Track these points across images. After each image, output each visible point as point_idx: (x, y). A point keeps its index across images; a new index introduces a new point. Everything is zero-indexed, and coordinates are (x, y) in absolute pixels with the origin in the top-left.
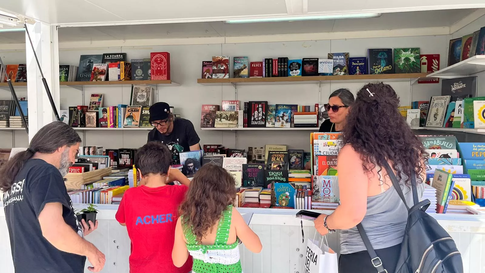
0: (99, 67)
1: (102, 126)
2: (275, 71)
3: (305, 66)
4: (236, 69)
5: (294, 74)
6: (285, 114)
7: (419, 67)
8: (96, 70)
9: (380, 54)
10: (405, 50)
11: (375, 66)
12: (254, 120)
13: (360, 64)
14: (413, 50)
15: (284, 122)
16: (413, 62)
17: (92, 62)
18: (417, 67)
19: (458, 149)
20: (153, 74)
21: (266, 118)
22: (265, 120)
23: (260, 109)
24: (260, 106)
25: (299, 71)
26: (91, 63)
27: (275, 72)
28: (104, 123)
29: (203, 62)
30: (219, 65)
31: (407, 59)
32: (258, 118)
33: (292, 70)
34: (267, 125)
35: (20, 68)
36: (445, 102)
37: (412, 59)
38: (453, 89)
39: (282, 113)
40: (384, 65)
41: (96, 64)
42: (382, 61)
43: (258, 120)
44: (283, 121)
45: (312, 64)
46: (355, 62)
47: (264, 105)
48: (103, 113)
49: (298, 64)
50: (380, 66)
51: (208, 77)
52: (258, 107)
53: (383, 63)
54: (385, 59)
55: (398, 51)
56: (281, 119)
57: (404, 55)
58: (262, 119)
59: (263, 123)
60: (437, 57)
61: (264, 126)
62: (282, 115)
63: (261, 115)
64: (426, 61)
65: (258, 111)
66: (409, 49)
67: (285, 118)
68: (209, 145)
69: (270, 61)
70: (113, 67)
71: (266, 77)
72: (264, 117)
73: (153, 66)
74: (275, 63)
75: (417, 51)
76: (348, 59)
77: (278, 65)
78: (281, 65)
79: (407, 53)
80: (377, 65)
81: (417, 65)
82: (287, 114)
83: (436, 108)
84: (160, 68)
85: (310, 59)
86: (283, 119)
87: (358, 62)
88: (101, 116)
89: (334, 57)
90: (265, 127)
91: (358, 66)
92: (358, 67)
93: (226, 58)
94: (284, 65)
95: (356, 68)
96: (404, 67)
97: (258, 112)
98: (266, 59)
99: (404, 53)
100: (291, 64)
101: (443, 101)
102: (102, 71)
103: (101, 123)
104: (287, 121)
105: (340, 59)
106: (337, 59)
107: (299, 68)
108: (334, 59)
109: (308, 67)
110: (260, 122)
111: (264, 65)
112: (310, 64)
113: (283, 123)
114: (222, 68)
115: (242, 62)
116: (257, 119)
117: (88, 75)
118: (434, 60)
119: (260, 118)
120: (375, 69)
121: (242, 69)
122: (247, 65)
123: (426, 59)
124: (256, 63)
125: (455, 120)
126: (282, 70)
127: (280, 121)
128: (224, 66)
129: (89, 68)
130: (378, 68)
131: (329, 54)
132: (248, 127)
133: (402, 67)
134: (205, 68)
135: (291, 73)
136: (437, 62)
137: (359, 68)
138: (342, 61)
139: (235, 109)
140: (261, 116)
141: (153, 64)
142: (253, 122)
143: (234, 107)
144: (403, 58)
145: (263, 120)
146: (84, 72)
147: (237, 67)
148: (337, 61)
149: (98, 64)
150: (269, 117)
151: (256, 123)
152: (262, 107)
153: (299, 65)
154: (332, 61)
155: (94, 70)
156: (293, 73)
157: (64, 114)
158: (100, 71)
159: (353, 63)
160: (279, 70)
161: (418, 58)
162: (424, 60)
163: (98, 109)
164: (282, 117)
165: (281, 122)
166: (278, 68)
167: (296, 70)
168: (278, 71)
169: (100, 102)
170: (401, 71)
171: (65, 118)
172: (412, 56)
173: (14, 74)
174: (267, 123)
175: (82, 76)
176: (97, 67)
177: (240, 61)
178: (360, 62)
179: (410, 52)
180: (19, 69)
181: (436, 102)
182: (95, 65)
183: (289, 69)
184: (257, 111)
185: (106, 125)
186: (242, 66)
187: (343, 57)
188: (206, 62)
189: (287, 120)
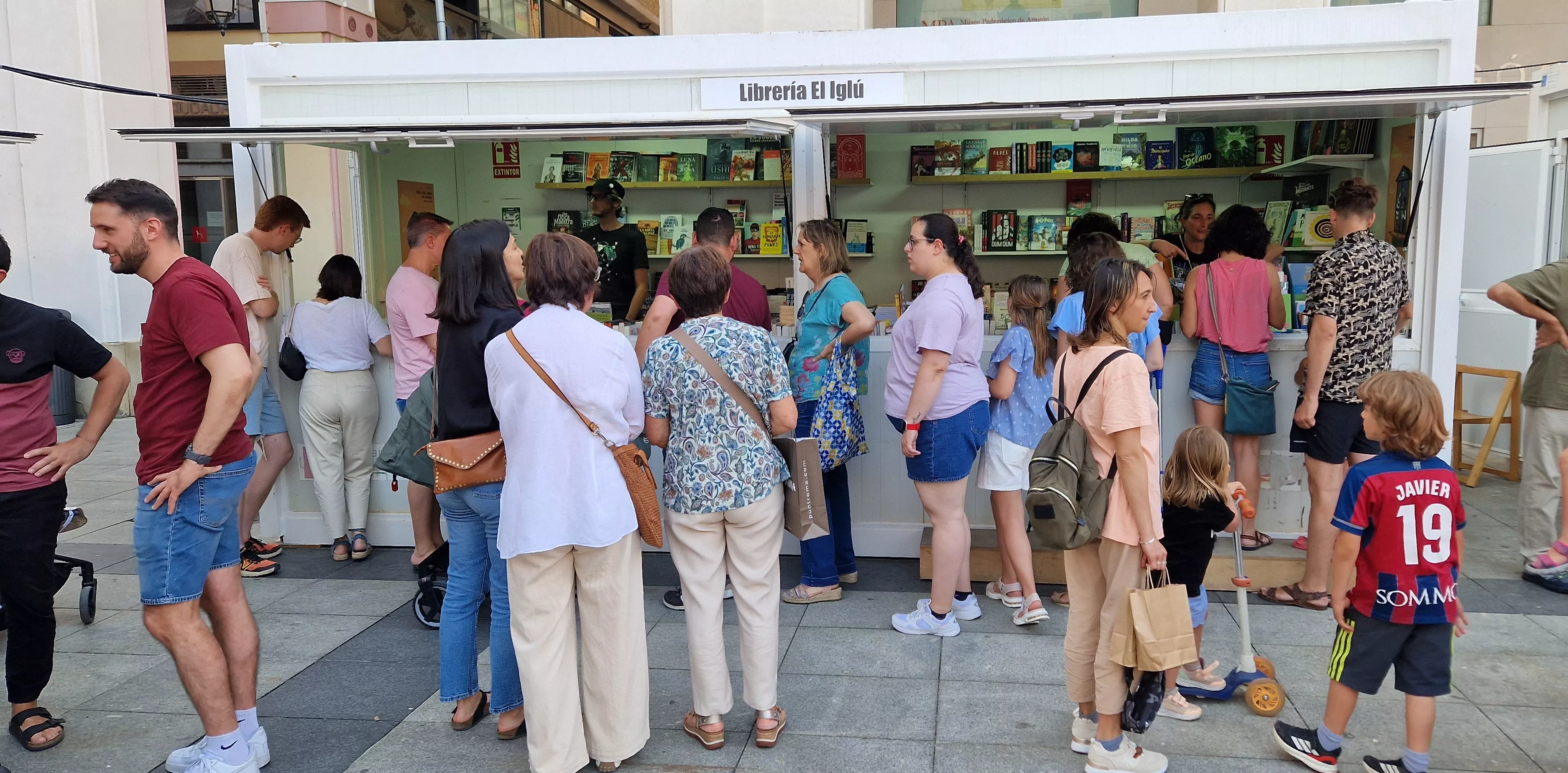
0: (742, 156)
1: (750, 252)
2: (1032, 162)
3: (1078, 154)
4: (968, 158)
5: (1061, 168)
6: (1046, 229)
7: (1253, 155)
8: (738, 160)
9: (1194, 135)
10: (1232, 129)
11: (1186, 154)
12: (997, 240)
13: (1164, 151)
14: (1244, 129)
15: (1046, 241)
16: (1244, 147)
17: (729, 148)
18: (1249, 155)
19: (1286, 271)
20: (841, 169)
21: (1015, 235)
22: (1014, 240)
23: (1006, 223)
24: (1005, 217)
25: (1069, 163)
26: (727, 148)
27: (1032, 165)
28: (753, 247)
29: (912, 147)
30: (945, 154)
31: (1235, 144)
32: (1002, 236)
33: (1058, 161)
34: (1018, 247)
35: (614, 157)
36: (1285, 210)
37: (1243, 143)
38: (1298, 191)
39: (1042, 228)
40: (1200, 152)
41: (738, 151)
42: (1197, 147)
43: (1003, 240)
44: (1044, 240)
45: (1089, 151)
46: (1156, 148)
47: (1012, 216)
48: (752, 232)
49: (1066, 150)
50: (1193, 154)
51: (922, 171)
52: (1003, 219)
53: (1199, 149)
54: (1201, 143)
55: (1222, 131)
56: (1040, 237)
57: (1230, 137)
58: (1009, 239)
59: (1010, 244)
60: (1280, 139)
61: (1013, 249)
62: (1042, 232)
63: (1007, 231)
64: (1264, 146)
65: (1002, 225)
66: (1239, 127)
67: (1047, 236)
68: (921, 281)
69: (1025, 147)
70: (772, 157)
71: (1017, 172)
72: (1012, 235)
73: (841, 157)
74: (1032, 149)
75: (1250, 131)
76: (1144, 142)
77: (1037, 154)
78: (1041, 154)
79: (1236, 133)
80: (1190, 153)
81: (1250, 153)
82: (1050, 230)
83: (1274, 218)
84: (853, 159)
85: (1086, 142)
86: (1043, 238)
87: (1161, 147)
88: (749, 235)
89: (1123, 140)
90: (1015, 250)
91: (1161, 154)
92: (1160, 157)
93: (957, 144)
94: (1046, 154)
95: (1157, 158)
96: (1230, 156)
97: (1003, 228)
98: (1017, 144)
99: (1230, 133)
100: (1057, 151)
101: (1283, 209)
102: (749, 163)
103: (749, 247)
104: (1050, 241)
105: (1132, 143)
106: (1128, 143)
107: (1069, 158)
108: (1123, 143)
109: (1083, 157)
110: (1006, 243)
111: (1014, 152)
112: (1086, 152)
113: (1043, 243)
114: (951, 159)
115: (978, 147)
116: (1000, 238)
117: (724, 168)
118: (1276, 145)
119: (1005, 237)
120: (1186, 159)
121: (978, 159)
122: (986, 153)
123: (1264, 142)
124: (999, 149)
125: (1296, 236)
126: (1044, 160)
127: (1039, 240)
128: (954, 156)
129: (725, 158)
130: (1191, 158)
131: (1114, 134)
132: (988, 250)
133: (1227, 157)
134: (916, 158)
135: (1056, 165)
136: (1281, 148)
137: (1162, 158)
138: (1135, 146)
139: (964, 222)
140: (1007, 233)
141: (840, 152)
142: (995, 243)
143: (964, 219)
144: (1229, 142)
145: (1011, 239)
146: (717, 164)
147: (969, 155)
148: (1128, 146)
149: (741, 151)
150: (1020, 235)
151: (998, 244)
152: (1009, 220)
153: (1069, 153)
154: (1120, 146)
155: (734, 161)
156: (1060, 165)
157: (683, 233)
158: (746, 162)
159: (1152, 149)
160: (1039, 160)
161: (1252, 142)
162: (1262, 145)
163: (742, 225)
164: (1043, 235)
165: (1041, 242)
166: (1037, 158)
167: (1064, 161)
168: (1037, 164)
169: (743, 213)
170: (1226, 164)
171: (685, 238)
172: (1242, 138)
173: (604, 168)
174: (1018, 245)
175: (714, 170)
176: (739, 155)
177: (974, 146)
178: (1163, 149)
179: (1240, 133)
180: (612, 159)
181: (1272, 210)
182: (735, 153)
183: (1053, 160)
184: (1000, 226)
185: (758, 250)
186: (977, 153)
187: (1136, 140)
188: (917, 147)
189: (1050, 238)
